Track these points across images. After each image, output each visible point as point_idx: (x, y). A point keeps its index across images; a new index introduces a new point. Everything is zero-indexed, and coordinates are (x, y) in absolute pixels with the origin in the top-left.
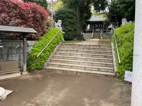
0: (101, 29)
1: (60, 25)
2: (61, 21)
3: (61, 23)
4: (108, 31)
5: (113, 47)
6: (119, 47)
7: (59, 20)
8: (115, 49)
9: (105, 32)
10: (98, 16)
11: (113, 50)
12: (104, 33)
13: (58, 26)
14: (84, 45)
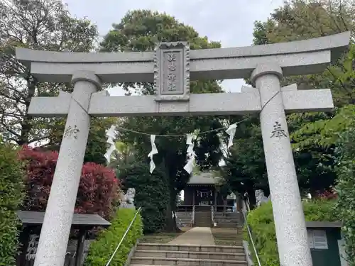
0: (211, 202)
1: (132, 200)
2: (133, 190)
3: (134, 195)
4: (227, 208)
5: (248, 252)
6: (258, 250)
7: (130, 189)
8: (253, 256)
9: (220, 209)
10: (203, 174)
11: (248, 257)
12: (218, 211)
13: (128, 202)
14: (189, 247)
